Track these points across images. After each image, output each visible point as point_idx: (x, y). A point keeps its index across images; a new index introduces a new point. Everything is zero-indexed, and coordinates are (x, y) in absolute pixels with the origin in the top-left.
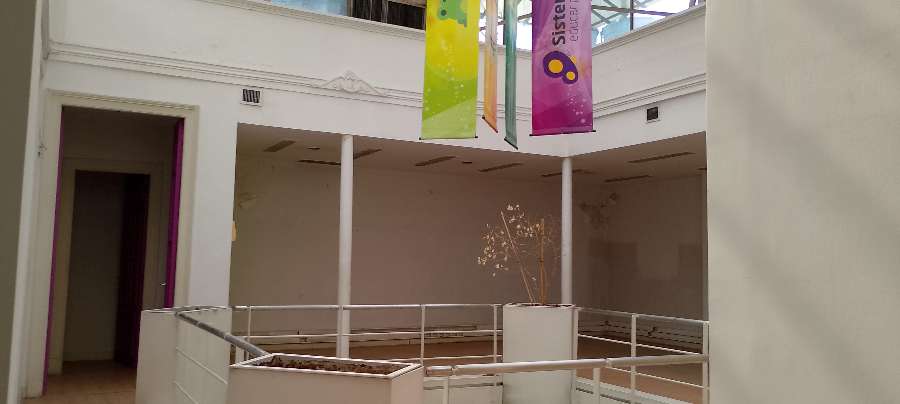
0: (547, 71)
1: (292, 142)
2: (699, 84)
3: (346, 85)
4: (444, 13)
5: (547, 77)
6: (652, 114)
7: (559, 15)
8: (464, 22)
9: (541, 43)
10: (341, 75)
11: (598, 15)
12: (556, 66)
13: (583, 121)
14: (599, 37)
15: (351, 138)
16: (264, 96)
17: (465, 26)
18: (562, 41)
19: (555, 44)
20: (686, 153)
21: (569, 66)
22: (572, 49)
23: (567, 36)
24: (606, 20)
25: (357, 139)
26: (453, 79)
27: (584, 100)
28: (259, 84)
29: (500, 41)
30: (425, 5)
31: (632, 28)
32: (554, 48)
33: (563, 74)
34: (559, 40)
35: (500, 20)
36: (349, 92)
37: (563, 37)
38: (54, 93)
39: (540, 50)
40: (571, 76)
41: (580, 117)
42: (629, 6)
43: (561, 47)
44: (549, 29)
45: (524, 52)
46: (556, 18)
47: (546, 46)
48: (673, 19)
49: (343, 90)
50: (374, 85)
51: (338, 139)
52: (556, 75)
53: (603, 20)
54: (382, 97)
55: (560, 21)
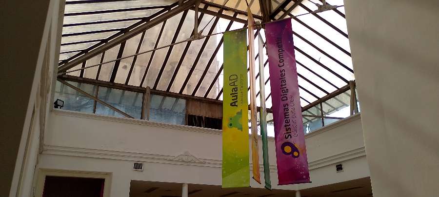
0: (284, 152)
1: (158, 188)
2: (362, 152)
3: (185, 158)
4: (231, 125)
5: (284, 155)
6: (339, 168)
7: (287, 124)
8: (241, 129)
9: (280, 138)
10: (182, 153)
11: (306, 119)
12: (288, 149)
13: (304, 177)
14: (307, 128)
15: (187, 186)
16: (145, 167)
17: (242, 131)
18: (290, 137)
19: (287, 138)
20: (360, 187)
21: (294, 149)
22: (295, 140)
23: (292, 134)
24: (310, 121)
25: (190, 185)
26: (237, 157)
27: (304, 166)
28: (142, 160)
29: (259, 133)
30: (222, 118)
31: (323, 125)
32: (286, 140)
33: (292, 153)
34: (288, 137)
35: (258, 123)
36: (186, 162)
37: (290, 135)
38: (42, 170)
39: (279, 141)
40: (296, 154)
41: (303, 175)
42: (320, 115)
43: (289, 140)
44: (283, 131)
45: (271, 138)
46: (286, 126)
47: (282, 140)
48: (343, 121)
49: (183, 161)
50: (198, 158)
51: (181, 186)
52: (288, 154)
53: (309, 121)
54: (202, 163)
55: (288, 127)
